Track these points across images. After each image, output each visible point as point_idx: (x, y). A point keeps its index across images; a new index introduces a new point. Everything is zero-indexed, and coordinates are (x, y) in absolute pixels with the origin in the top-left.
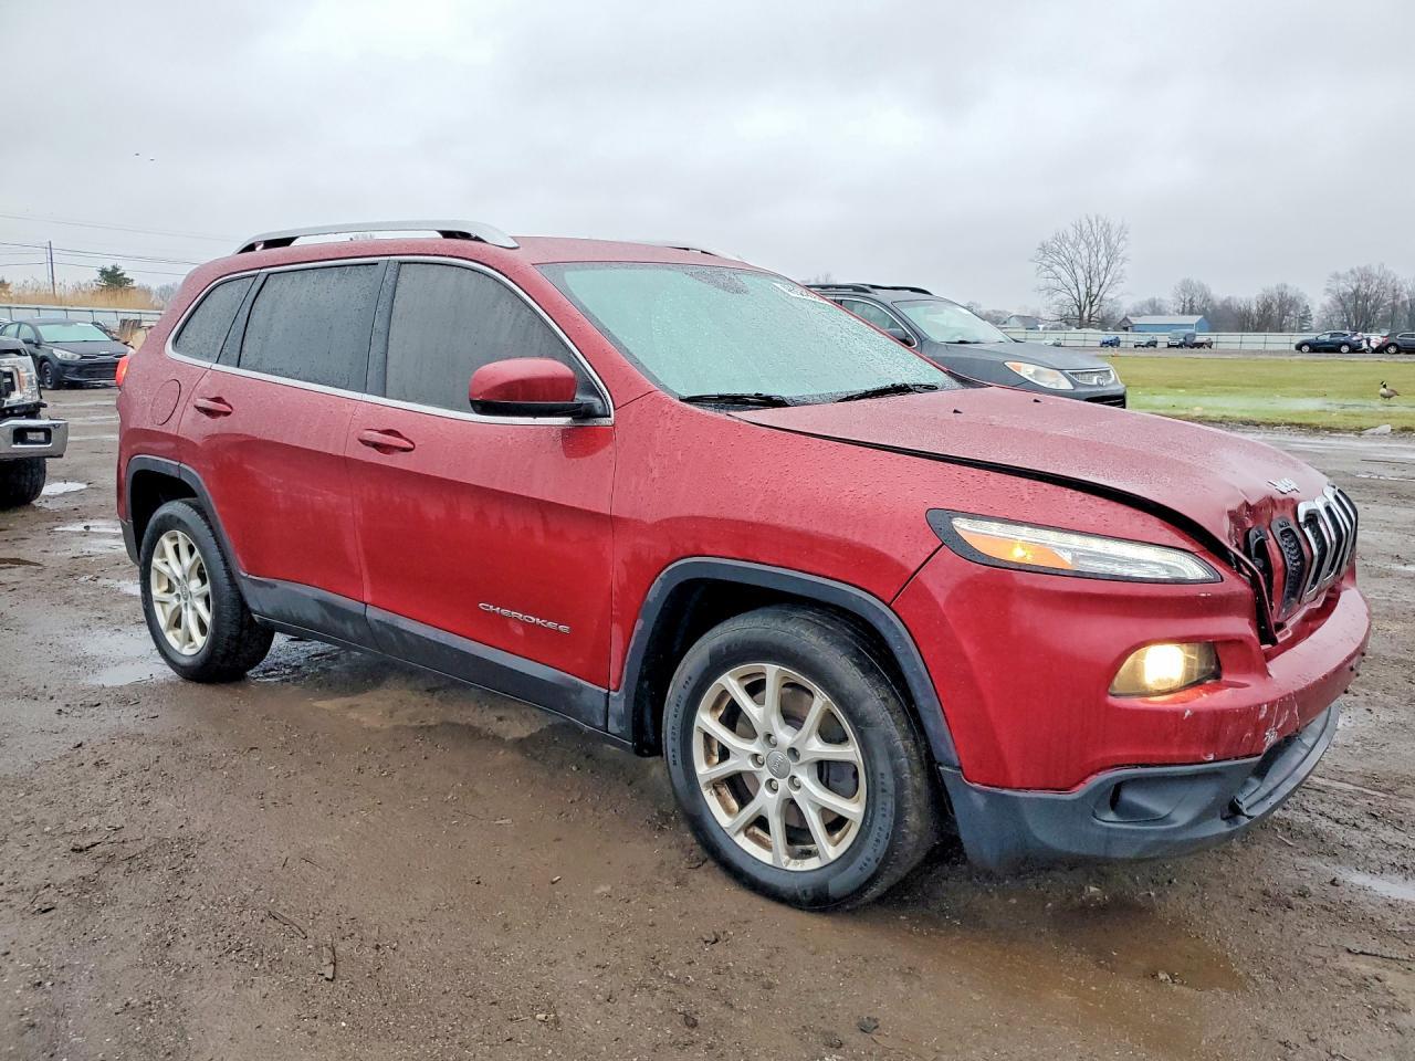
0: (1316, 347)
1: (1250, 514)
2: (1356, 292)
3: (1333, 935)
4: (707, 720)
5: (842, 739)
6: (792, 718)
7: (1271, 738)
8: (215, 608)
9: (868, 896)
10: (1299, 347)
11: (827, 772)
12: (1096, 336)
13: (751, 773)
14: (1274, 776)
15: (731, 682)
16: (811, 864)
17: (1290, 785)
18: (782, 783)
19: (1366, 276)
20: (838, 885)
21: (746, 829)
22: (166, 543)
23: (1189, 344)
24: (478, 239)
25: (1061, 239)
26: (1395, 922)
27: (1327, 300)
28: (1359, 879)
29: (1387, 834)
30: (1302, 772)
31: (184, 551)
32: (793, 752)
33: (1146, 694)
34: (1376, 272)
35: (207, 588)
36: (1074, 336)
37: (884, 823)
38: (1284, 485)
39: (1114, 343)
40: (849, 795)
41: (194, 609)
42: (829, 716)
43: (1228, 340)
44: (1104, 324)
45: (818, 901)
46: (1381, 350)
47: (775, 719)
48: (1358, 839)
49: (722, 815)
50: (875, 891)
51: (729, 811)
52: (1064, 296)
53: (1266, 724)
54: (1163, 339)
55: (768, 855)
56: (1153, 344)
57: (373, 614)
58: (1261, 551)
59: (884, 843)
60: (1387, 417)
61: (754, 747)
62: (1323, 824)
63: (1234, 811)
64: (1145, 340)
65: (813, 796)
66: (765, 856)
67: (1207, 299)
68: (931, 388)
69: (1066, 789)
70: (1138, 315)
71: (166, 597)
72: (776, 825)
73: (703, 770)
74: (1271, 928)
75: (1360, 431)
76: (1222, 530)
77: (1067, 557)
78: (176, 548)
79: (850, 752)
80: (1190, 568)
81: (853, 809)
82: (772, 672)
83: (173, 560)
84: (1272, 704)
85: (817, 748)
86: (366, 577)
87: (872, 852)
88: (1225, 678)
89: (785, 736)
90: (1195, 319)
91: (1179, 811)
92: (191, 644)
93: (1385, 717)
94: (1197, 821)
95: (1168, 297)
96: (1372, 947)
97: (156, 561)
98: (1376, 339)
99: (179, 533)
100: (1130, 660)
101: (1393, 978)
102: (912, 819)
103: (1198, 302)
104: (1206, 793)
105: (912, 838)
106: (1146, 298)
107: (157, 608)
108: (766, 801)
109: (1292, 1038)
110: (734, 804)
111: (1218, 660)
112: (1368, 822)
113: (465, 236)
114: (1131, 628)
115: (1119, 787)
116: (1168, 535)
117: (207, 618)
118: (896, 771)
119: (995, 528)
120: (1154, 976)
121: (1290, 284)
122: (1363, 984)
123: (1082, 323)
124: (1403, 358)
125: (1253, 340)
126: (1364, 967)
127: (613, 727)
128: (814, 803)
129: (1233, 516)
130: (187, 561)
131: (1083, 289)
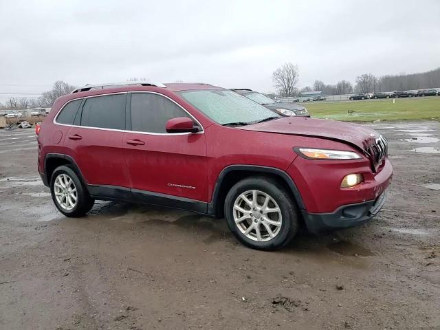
0: (355, 98)
1: (366, 142)
2: (364, 81)
3: (392, 242)
4: (237, 207)
5: (274, 207)
6: (260, 204)
7: (377, 195)
8: (78, 195)
9: (284, 245)
10: (350, 99)
11: (270, 216)
12: (291, 99)
13: (250, 219)
14: (376, 206)
15: (243, 196)
16: (269, 239)
17: (380, 207)
18: (259, 220)
19: (366, 76)
20: (276, 243)
21: (249, 233)
22: (59, 178)
23: (319, 99)
24: (154, 85)
25: (279, 70)
26: (405, 238)
27: (356, 84)
28: (396, 230)
29: (400, 219)
30: (382, 204)
31: (66, 180)
32: (261, 212)
33: (348, 186)
34: (369, 75)
35: (75, 189)
36: (286, 100)
37: (287, 226)
38: (372, 135)
39: (297, 101)
40: (277, 220)
41: (70, 196)
42: (270, 201)
43: (330, 97)
44: (293, 95)
45: (271, 248)
46: (372, 98)
47: (256, 204)
48: (394, 221)
49: (243, 230)
50: (285, 244)
51: (244, 229)
52: (281, 88)
53: (375, 192)
54: (311, 98)
55: (256, 239)
56: (309, 100)
57: (133, 190)
58: (369, 151)
59: (288, 231)
60: (378, 117)
61: (250, 212)
62: (385, 219)
63: (369, 214)
64: (306, 99)
65: (267, 222)
66: (255, 239)
67: (323, 86)
68: (277, 118)
69: (332, 211)
70: (303, 92)
71: (60, 194)
72: (258, 231)
73: (236, 220)
74: (378, 242)
75: (372, 121)
76: (362, 147)
77: (328, 156)
78: (63, 180)
79: (277, 209)
80: (356, 156)
81: (279, 224)
82: (254, 192)
83: (62, 183)
84: (377, 187)
85: (268, 210)
86: (130, 181)
87: (284, 234)
88: (366, 181)
89: (259, 208)
90: (320, 92)
91: (357, 215)
92: (70, 207)
93: (394, 194)
94: (362, 216)
95: (312, 86)
96: (402, 243)
97: (56, 184)
98: (371, 95)
99: (64, 175)
100: (345, 179)
101: (408, 249)
102: (294, 224)
103: (320, 87)
104: (363, 210)
105: (295, 229)
106: (305, 87)
107: (57, 198)
108: (255, 225)
109: (388, 263)
110: (245, 227)
111: (364, 177)
112: (395, 217)
113: (149, 85)
114: (344, 171)
115: (344, 210)
116: (350, 149)
117: (75, 198)
118: (290, 213)
119: (310, 150)
120: (354, 256)
121: (346, 80)
122: (401, 251)
123: (288, 95)
124: (379, 100)
125: (337, 97)
126: (400, 247)
127: (209, 212)
128: (268, 224)
129: (363, 143)
130: (67, 183)
131: (286, 85)
